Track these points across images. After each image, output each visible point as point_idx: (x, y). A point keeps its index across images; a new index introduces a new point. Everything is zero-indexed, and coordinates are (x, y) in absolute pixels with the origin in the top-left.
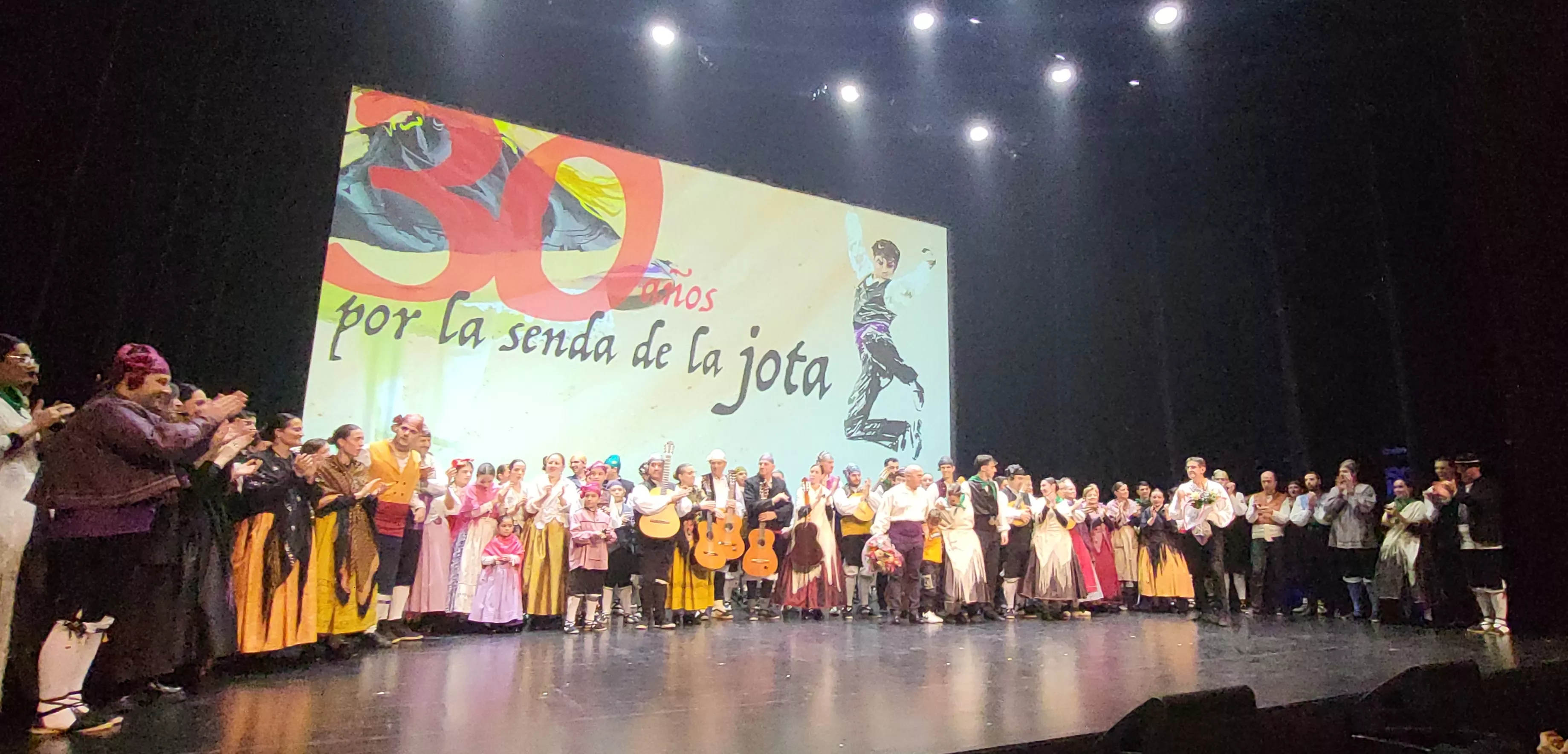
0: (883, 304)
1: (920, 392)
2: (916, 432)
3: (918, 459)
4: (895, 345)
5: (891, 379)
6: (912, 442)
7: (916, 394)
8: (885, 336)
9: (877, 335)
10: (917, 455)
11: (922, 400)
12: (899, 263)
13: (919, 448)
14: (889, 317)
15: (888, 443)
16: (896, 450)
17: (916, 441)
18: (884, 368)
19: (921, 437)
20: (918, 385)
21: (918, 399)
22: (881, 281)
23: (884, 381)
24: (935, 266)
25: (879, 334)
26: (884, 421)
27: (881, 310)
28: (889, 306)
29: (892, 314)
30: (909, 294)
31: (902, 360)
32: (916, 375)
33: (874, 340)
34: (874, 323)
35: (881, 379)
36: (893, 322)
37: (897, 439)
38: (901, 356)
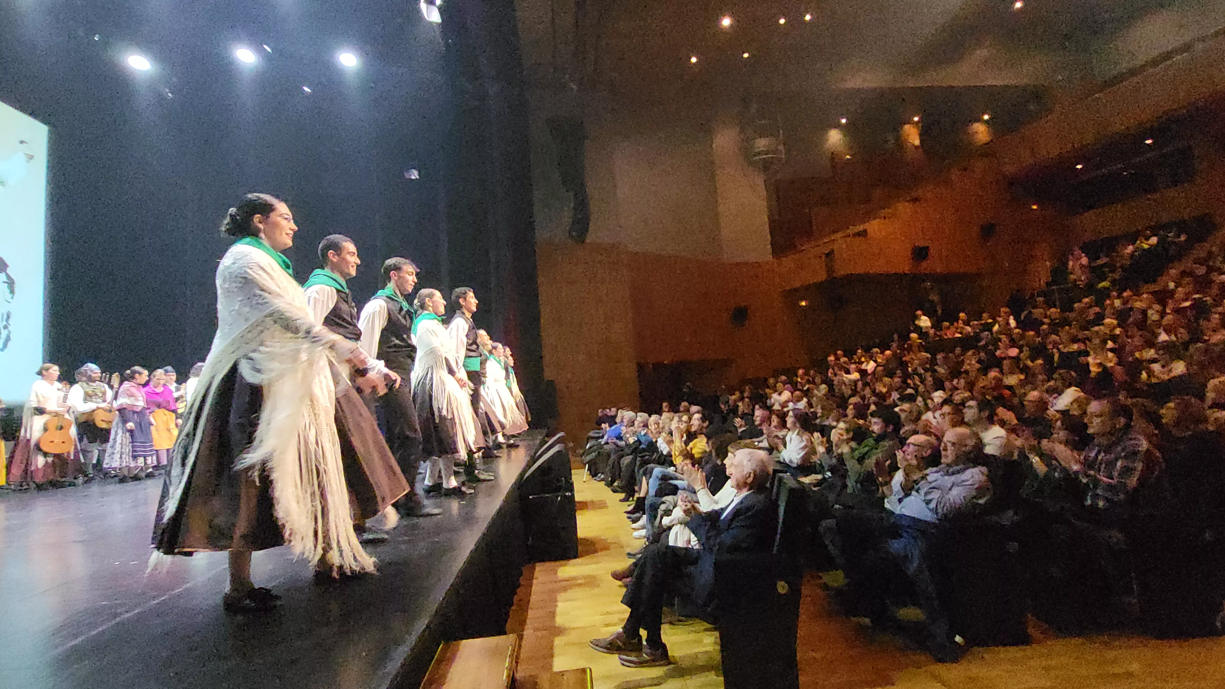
1: (11, 284)
2: (5, 323)
3: (5, 349)
7: (6, 285)
10: (5, 345)
11: (12, 292)
13: (8, 339)
17: (5, 332)
19: (10, 328)
20: (8, 276)
21: (7, 290)
24: (32, 161)
32: (6, 266)
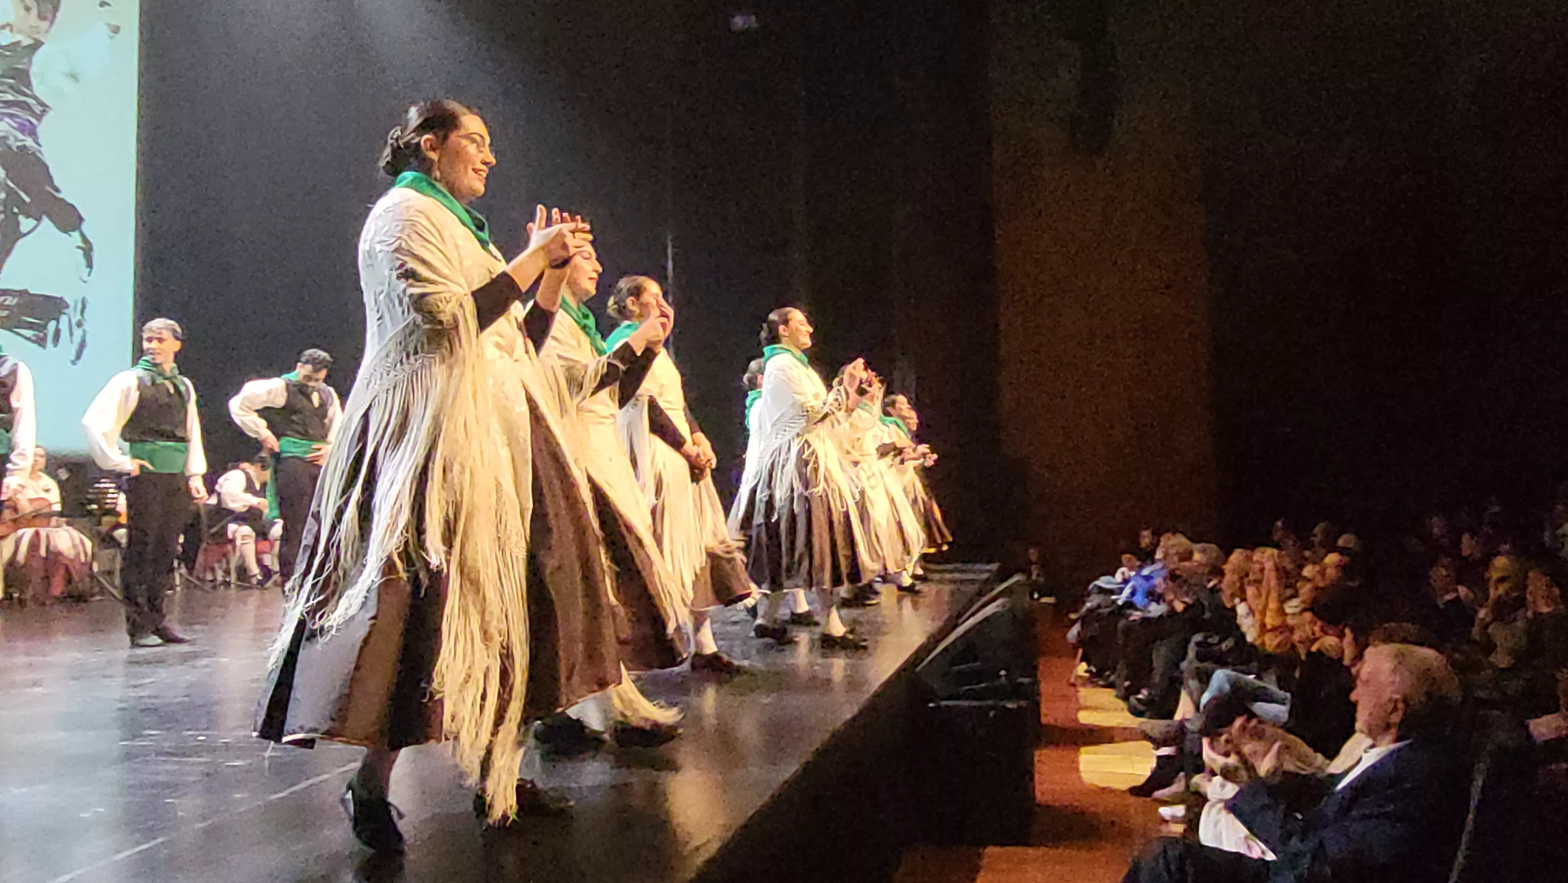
0: (29, 85)
1: (87, 250)
2: (79, 317)
3: (80, 363)
4: (48, 162)
5: (39, 220)
6: (71, 334)
7: (81, 252)
8: (29, 142)
9: (17, 140)
10: (79, 356)
11: (90, 265)
12: (59, 15)
13: (82, 345)
14: (38, 109)
15: (29, 333)
16: (44, 347)
17: (78, 333)
18: (27, 199)
19: (86, 326)
20: (85, 239)
21: (83, 262)
22: (26, 42)
23: (26, 224)
24: (117, 37)
25: (21, 136)
26: (23, 293)
27: (26, 95)
28: (38, 88)
29: (42, 104)
30: (74, 77)
31: (58, 190)
32: (81, 219)
33: (10, 148)
34: (11, 116)
35: (21, 218)
36: (45, 119)
37: (45, 327)
38: (57, 183)
